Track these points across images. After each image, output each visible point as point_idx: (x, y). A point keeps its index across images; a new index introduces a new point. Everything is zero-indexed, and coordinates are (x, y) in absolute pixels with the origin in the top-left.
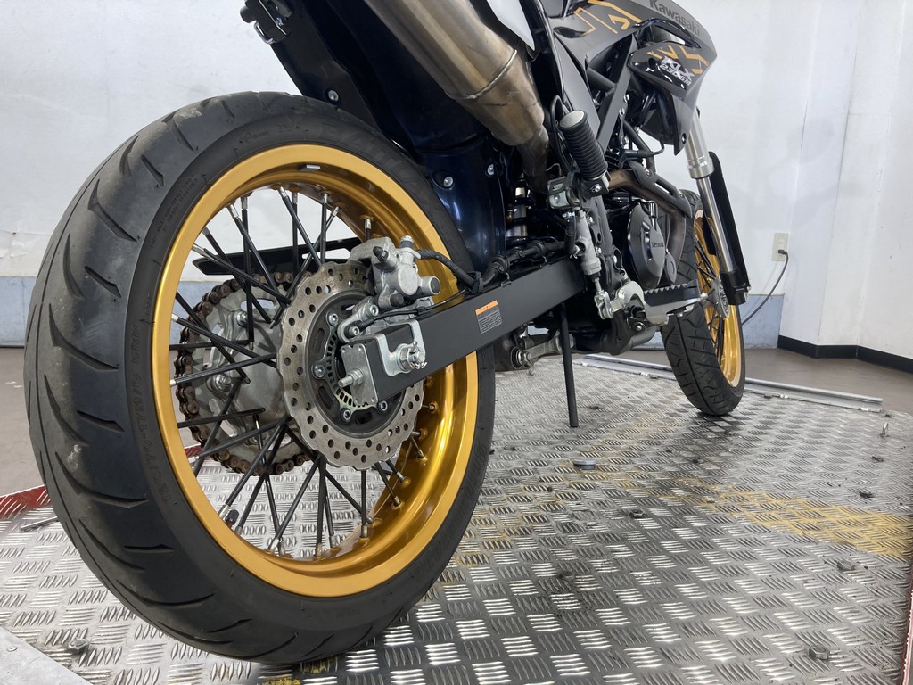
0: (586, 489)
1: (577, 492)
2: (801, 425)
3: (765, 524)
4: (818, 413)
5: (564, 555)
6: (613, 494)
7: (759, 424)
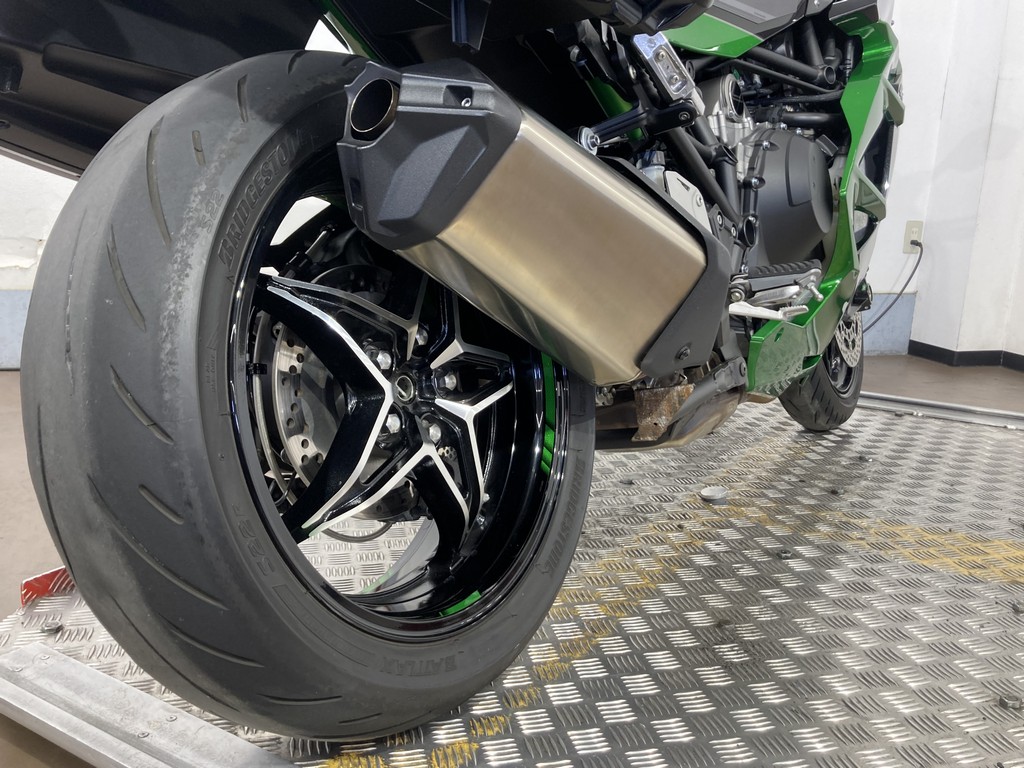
0: (722, 527)
1: (712, 531)
2: (942, 447)
3: (925, 563)
4: (959, 434)
5: (715, 601)
6: (752, 532)
7: (895, 447)
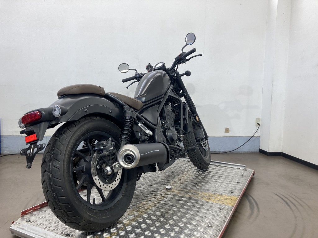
0: (169, 195)
1: (166, 196)
2: (223, 174)
4: (229, 170)
6: (174, 196)
7: (213, 174)
